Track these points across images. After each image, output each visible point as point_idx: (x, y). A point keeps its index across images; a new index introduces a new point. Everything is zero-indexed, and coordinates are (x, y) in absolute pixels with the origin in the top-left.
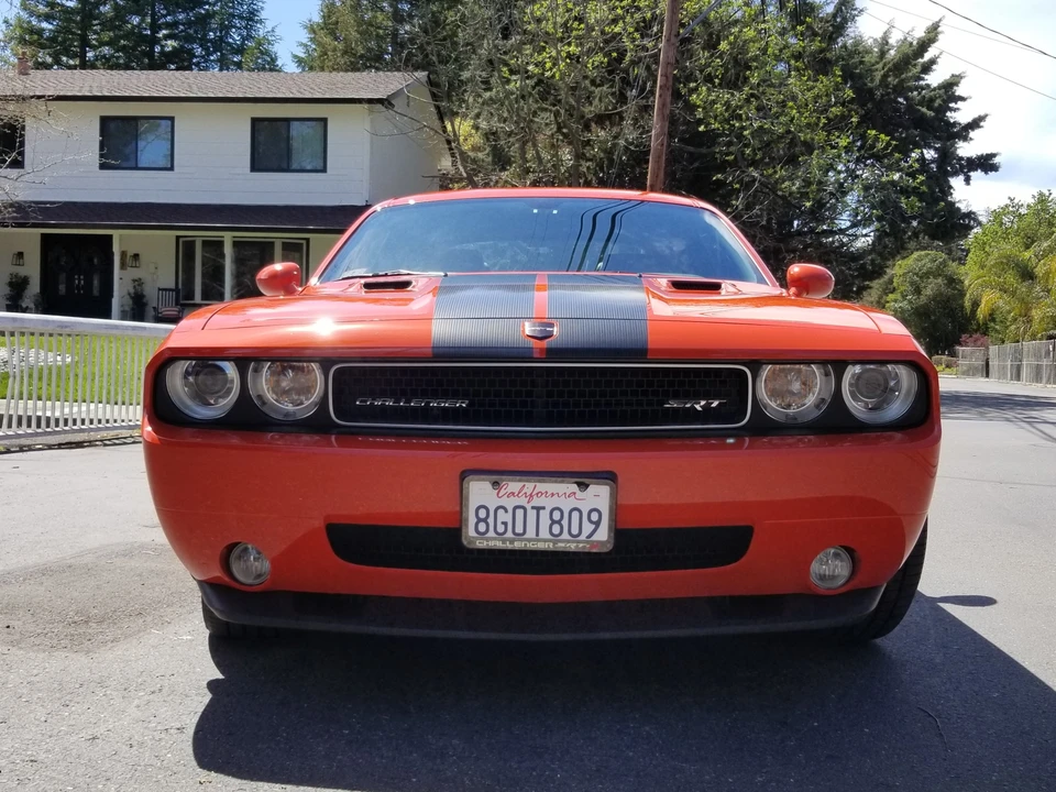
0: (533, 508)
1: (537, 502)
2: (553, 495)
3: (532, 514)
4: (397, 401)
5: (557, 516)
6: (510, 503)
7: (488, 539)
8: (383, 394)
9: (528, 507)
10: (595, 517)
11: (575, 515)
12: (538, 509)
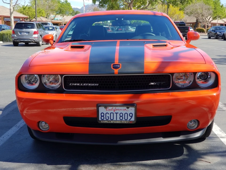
0: (115, 113)
1: (116, 112)
2: (120, 110)
3: (115, 115)
4: (80, 84)
5: (121, 115)
6: (109, 112)
7: (104, 121)
8: (77, 83)
9: (114, 113)
10: (131, 115)
11: (126, 115)
12: (117, 113)
